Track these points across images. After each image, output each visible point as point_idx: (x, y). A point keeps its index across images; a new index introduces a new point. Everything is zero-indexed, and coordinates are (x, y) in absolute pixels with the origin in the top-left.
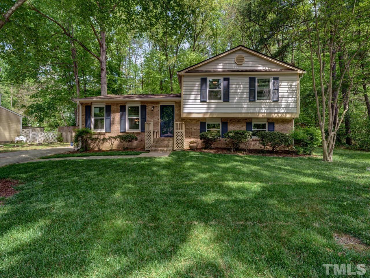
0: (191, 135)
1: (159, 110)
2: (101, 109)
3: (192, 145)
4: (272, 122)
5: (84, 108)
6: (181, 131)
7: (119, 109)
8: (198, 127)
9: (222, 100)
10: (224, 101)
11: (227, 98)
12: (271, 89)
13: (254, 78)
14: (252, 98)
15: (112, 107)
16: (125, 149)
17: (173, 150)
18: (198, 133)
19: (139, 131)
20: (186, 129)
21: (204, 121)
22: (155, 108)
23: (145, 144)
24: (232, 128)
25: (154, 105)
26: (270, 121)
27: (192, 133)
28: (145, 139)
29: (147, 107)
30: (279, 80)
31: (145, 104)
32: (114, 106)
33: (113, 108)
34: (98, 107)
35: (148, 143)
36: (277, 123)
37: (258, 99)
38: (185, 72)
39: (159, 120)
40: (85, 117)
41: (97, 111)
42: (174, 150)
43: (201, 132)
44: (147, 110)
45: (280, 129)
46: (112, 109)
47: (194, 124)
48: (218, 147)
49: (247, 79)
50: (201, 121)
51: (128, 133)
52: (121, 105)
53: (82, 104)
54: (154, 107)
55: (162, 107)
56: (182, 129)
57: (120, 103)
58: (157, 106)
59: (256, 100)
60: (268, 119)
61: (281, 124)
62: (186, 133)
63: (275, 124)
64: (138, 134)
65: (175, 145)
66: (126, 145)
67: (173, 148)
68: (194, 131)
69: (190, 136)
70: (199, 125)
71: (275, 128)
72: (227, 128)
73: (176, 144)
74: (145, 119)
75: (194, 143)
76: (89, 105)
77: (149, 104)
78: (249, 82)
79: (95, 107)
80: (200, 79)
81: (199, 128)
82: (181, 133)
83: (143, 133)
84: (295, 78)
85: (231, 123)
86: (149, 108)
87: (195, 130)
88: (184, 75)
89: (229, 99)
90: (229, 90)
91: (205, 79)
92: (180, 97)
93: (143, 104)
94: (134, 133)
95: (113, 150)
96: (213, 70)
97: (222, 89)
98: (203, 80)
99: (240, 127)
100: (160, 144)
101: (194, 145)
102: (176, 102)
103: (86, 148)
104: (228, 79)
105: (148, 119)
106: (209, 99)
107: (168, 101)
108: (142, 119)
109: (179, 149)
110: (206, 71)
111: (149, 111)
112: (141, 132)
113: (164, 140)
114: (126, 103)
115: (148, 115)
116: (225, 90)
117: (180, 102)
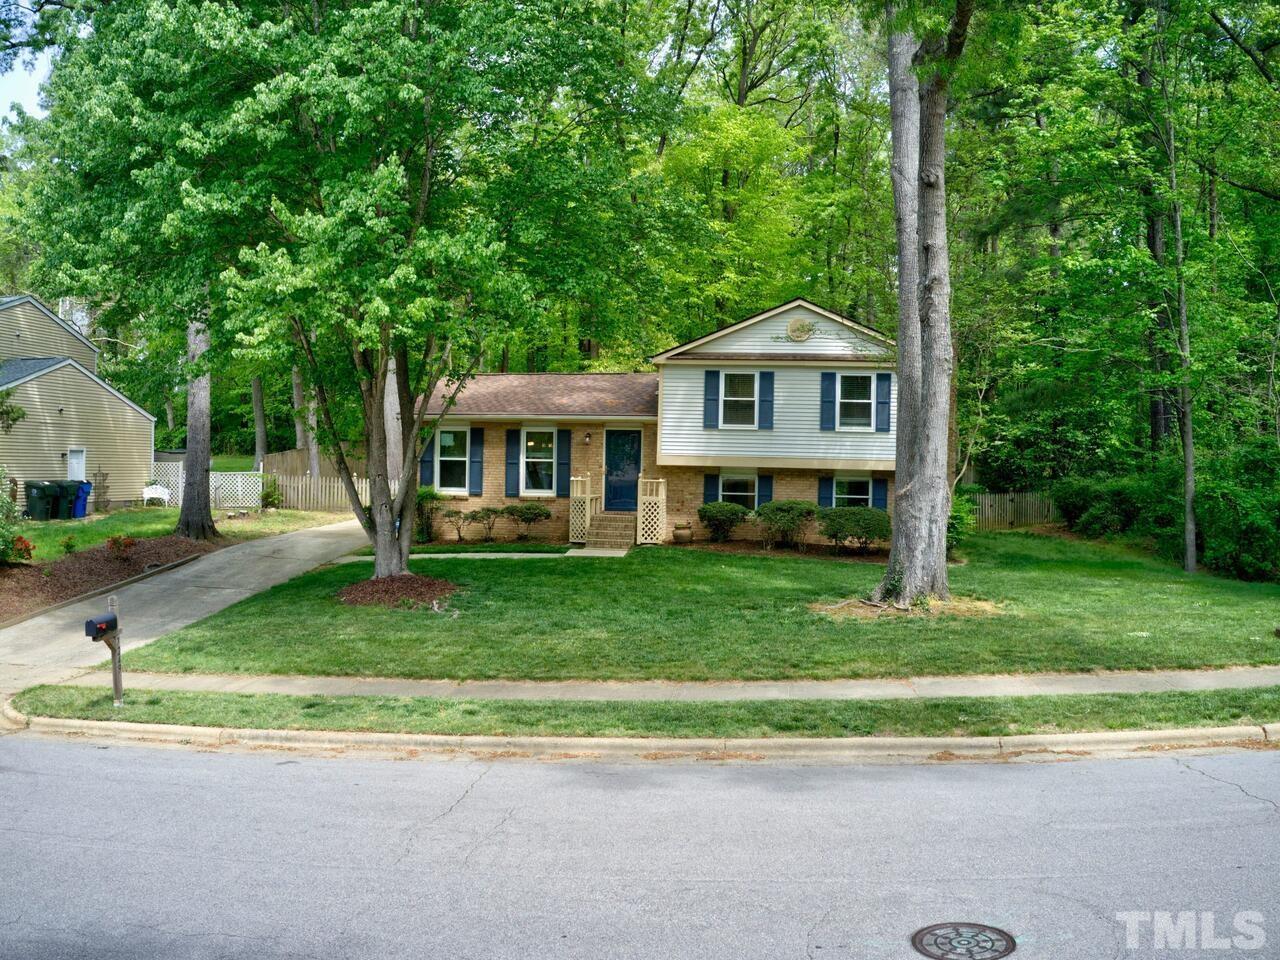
0: (680, 508)
1: (602, 443)
2: (459, 437)
3: (679, 532)
4: (882, 480)
6: (653, 499)
7: (504, 437)
8: (699, 488)
9: (755, 426)
10: (761, 427)
11: (767, 423)
12: (873, 400)
13: (834, 375)
14: (827, 424)
15: (486, 432)
16: (522, 538)
17: (635, 543)
18: (699, 503)
19: (550, 494)
20: (668, 491)
21: (716, 473)
22: (594, 437)
23: (571, 523)
24: (783, 493)
25: (589, 431)
26: (878, 476)
27: (683, 502)
28: (571, 511)
29: (573, 435)
30: (892, 380)
31: (568, 428)
32: (490, 429)
33: (489, 435)
34: (449, 432)
37: (842, 424)
38: (668, 358)
39: (601, 467)
41: (449, 441)
42: (638, 542)
43: (706, 501)
44: (574, 442)
46: (486, 438)
47: (688, 480)
48: (749, 538)
49: (816, 377)
50: (708, 472)
51: (524, 500)
52: (509, 427)
54: (589, 435)
55: (610, 434)
56: (657, 495)
57: (506, 423)
58: (597, 434)
59: (838, 427)
62: (668, 501)
63: (889, 484)
64: (549, 501)
65: (640, 532)
66: (523, 528)
67: (636, 539)
68: (690, 497)
69: (678, 510)
70: (703, 483)
71: (889, 493)
72: (771, 490)
73: (643, 529)
74: (568, 464)
75: (684, 528)
77: (577, 427)
78: (819, 383)
79: (442, 432)
80: (703, 373)
81: (701, 489)
82: (656, 504)
83: (561, 500)
85: (781, 480)
86: (577, 437)
87: (690, 494)
88: (664, 365)
89: (772, 423)
90: (772, 402)
91: (716, 374)
92: (655, 414)
93: (562, 428)
94: (539, 499)
95: (492, 540)
96: (735, 354)
97: (756, 398)
98: (711, 376)
99: (804, 491)
100: (605, 528)
101: (686, 532)
102: (645, 425)
103: (429, 534)
104: (771, 375)
105: (574, 464)
106: (726, 421)
107: (626, 422)
108: (559, 464)
109: (649, 541)
110: (718, 357)
111: (578, 445)
112: (559, 496)
113: (615, 520)
114: (520, 423)
115: (575, 454)
116: (761, 401)
117: (655, 425)
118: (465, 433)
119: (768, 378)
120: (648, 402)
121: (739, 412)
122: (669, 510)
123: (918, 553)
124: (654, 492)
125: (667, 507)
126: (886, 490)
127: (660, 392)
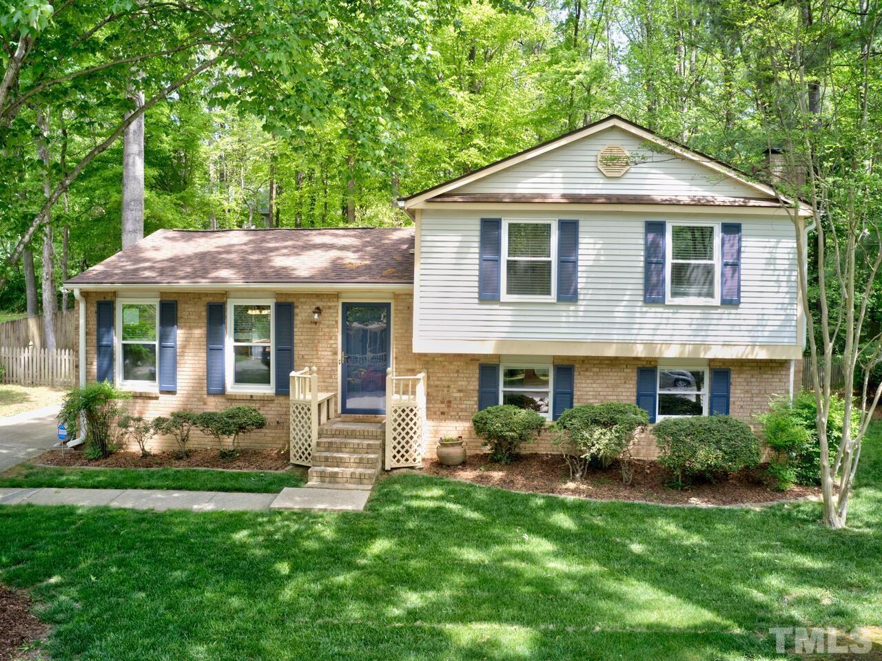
0: (445, 410)
1: (337, 322)
2: (146, 312)
3: (446, 450)
4: (721, 369)
5: (94, 309)
6: (408, 403)
7: (204, 314)
8: (472, 382)
9: (553, 297)
10: (559, 299)
11: (568, 294)
12: (717, 261)
13: (662, 225)
14: (652, 293)
15: (181, 307)
17: (383, 469)
18: (472, 403)
19: (268, 390)
21: (495, 361)
22: (325, 313)
23: (291, 436)
24: (588, 387)
25: (319, 304)
26: (717, 365)
27: (449, 402)
28: (291, 419)
29: (296, 311)
30: (743, 232)
31: (290, 300)
32: (186, 303)
33: (185, 310)
34: (134, 307)
35: (300, 434)
36: (740, 372)
37: (674, 294)
38: (428, 201)
39: (335, 353)
40: (94, 338)
41: (134, 319)
42: (388, 467)
43: (481, 403)
44: (298, 320)
45: (747, 392)
46: (180, 314)
47: (458, 372)
49: (638, 227)
50: (483, 363)
51: (232, 399)
52: (210, 299)
53: (85, 294)
54: (318, 310)
55: (347, 307)
56: (414, 394)
57: (206, 295)
58: (330, 308)
59: (669, 300)
61: (752, 377)
62: (428, 401)
63: (732, 376)
64: (265, 400)
65: (389, 453)
66: (229, 442)
67: (383, 463)
68: (458, 395)
69: (443, 413)
70: (477, 376)
71: (732, 388)
72: (572, 384)
73: (395, 448)
74: (290, 351)
75: (452, 445)
76: (108, 298)
77: (302, 300)
78: (642, 236)
79: (124, 307)
80: (478, 222)
81: (474, 384)
82: (412, 410)
83: (280, 400)
84: (791, 227)
85: (587, 370)
86: (302, 314)
87: (460, 391)
88: (422, 211)
89: (576, 293)
90: (575, 263)
91: (496, 224)
92: (410, 279)
93: (282, 300)
94: (251, 398)
95: (188, 454)
96: (524, 196)
97: (554, 258)
98: (490, 227)
99: (617, 386)
100: (339, 450)
101: (456, 452)
102: (396, 296)
103: (103, 446)
104: (575, 225)
105: (299, 350)
106: (510, 291)
107: (370, 291)
108: (278, 350)
109: (403, 463)
110: (497, 199)
111: (303, 323)
112: (278, 393)
113: (352, 434)
114: (225, 294)
115: (300, 336)
116: (561, 262)
117: (411, 295)
118: (152, 307)
119: (570, 230)
120: (400, 264)
121: (529, 278)
122: (431, 414)
124: (409, 389)
125: (428, 408)
126: (728, 384)
127: (416, 251)
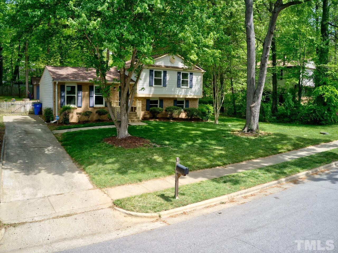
1: (118, 90)
2: (73, 88)
4: (188, 100)
5: (59, 87)
7: (88, 88)
8: (145, 103)
9: (162, 86)
11: (165, 86)
12: (189, 80)
13: (180, 72)
15: (83, 86)
18: (145, 107)
19: (103, 106)
21: (149, 99)
22: (116, 88)
24: (165, 104)
25: (115, 86)
30: (193, 74)
34: (70, 86)
36: (190, 101)
37: (182, 86)
39: (118, 97)
40: (60, 94)
43: (147, 107)
45: (191, 104)
46: (82, 88)
47: (142, 101)
49: (176, 73)
50: (147, 99)
51: (95, 108)
52: (90, 85)
55: (120, 87)
56: (140, 106)
60: (186, 98)
61: (192, 101)
64: (102, 108)
72: (163, 103)
76: (63, 84)
77: (111, 85)
79: (67, 86)
80: (149, 70)
83: (106, 108)
84: (200, 74)
85: (165, 100)
87: (143, 105)
91: (153, 71)
94: (100, 108)
95: (88, 121)
96: (158, 65)
97: (162, 78)
99: (170, 103)
101: (147, 116)
103: (68, 120)
104: (166, 72)
106: (155, 84)
110: (153, 66)
112: (105, 106)
114: (93, 84)
116: (164, 79)
118: (75, 87)
121: (158, 82)
123: (255, 120)
126: (188, 103)
